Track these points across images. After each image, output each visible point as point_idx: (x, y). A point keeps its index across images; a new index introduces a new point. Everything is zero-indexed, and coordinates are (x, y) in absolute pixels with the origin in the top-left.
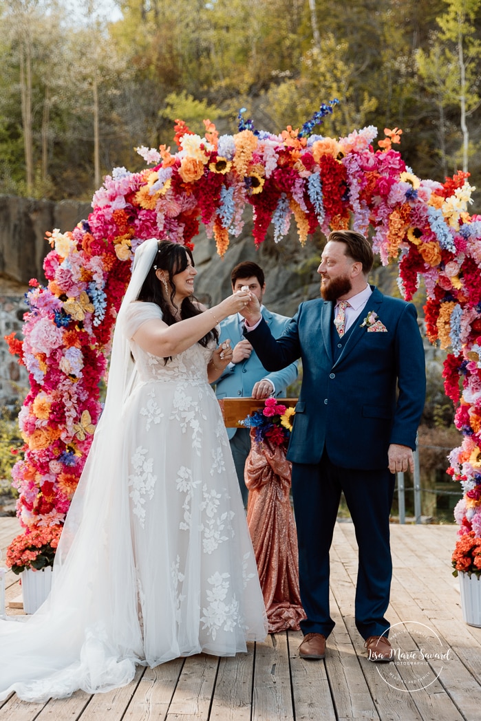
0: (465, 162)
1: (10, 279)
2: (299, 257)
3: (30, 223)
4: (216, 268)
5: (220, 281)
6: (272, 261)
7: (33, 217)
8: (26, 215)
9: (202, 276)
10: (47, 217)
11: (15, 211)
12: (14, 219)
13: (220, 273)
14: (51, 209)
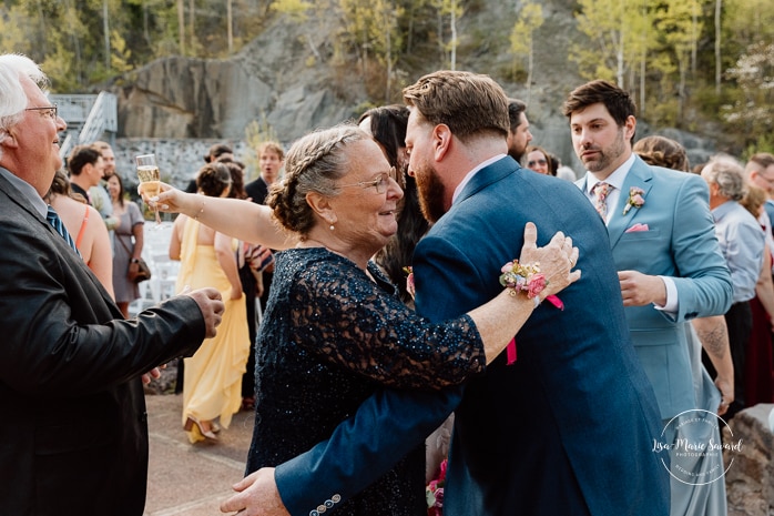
0: (454, 49)
1: (178, 108)
2: (358, 101)
3: (190, 74)
4: (308, 106)
5: (310, 114)
6: (341, 102)
7: (192, 69)
8: (188, 69)
9: (299, 110)
10: (201, 69)
11: (181, 66)
12: (180, 71)
13: (310, 109)
14: (204, 64)
